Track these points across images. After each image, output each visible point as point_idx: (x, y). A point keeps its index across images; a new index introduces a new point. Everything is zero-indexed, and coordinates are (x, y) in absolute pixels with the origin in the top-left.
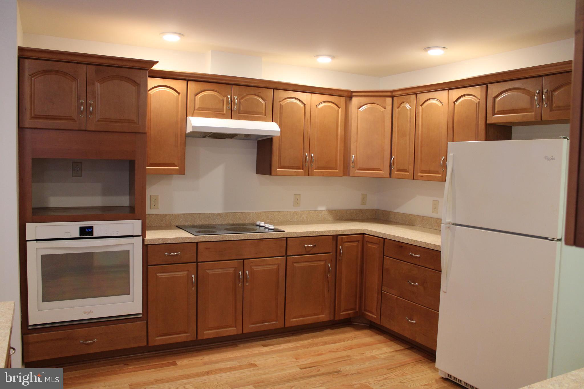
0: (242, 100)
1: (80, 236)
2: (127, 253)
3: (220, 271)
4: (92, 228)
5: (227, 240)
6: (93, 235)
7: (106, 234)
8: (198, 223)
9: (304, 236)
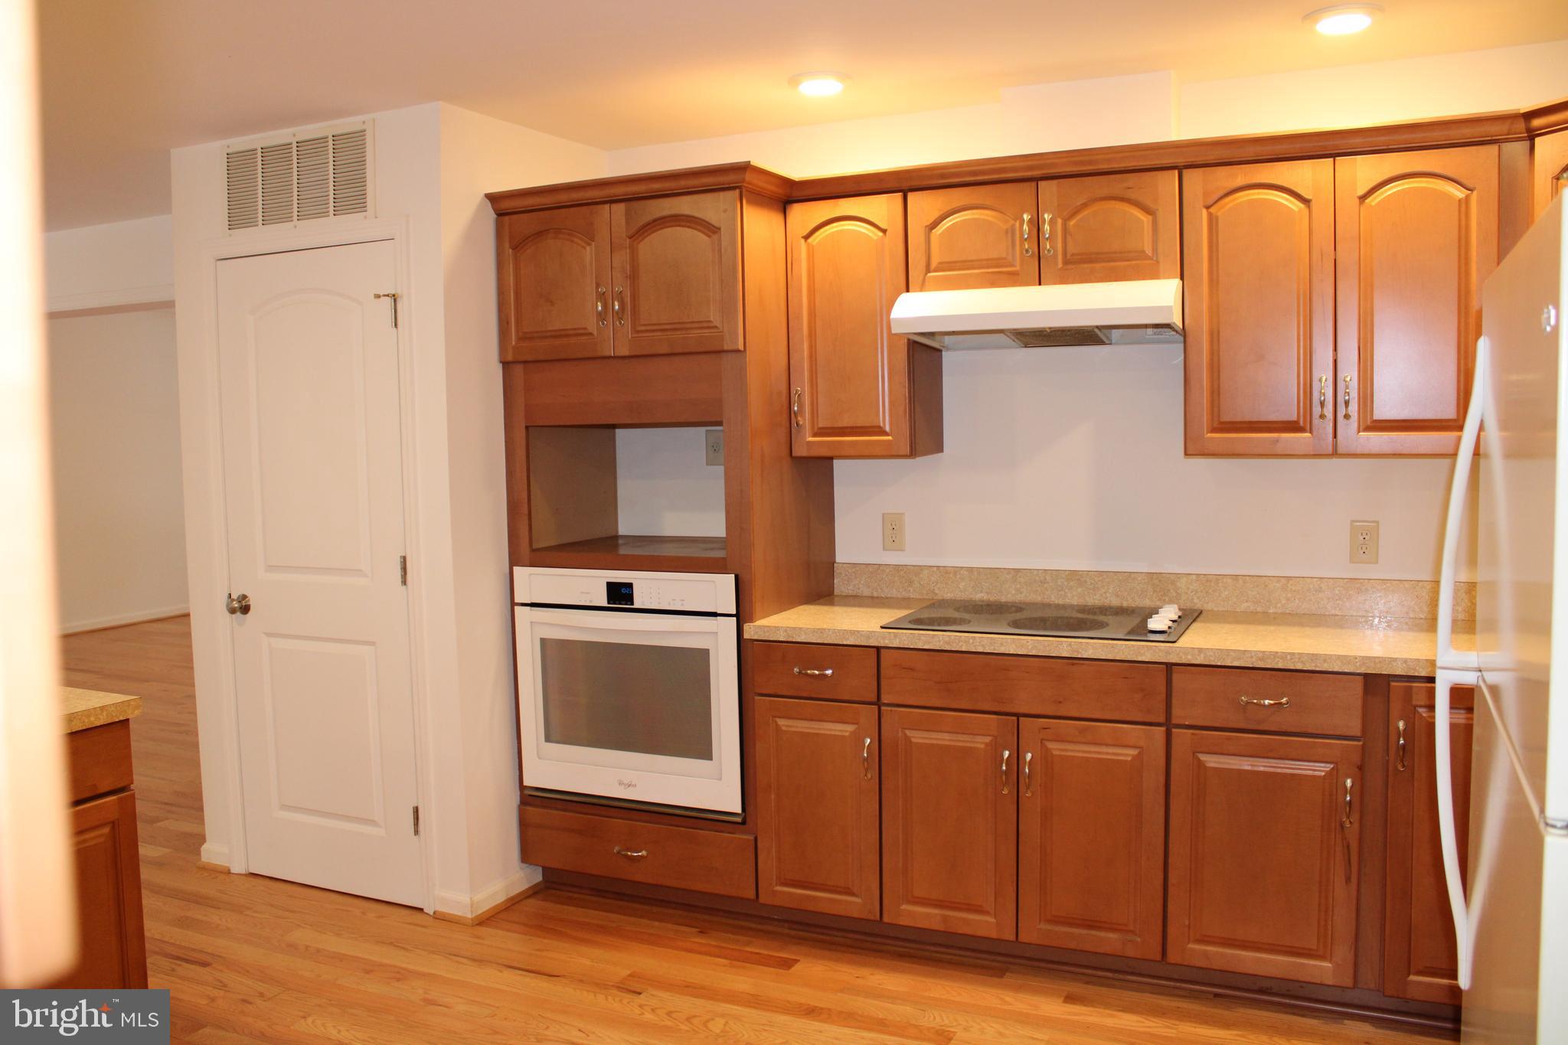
0: (1072, 223)
1: (609, 603)
2: (703, 655)
3: (943, 739)
4: (630, 586)
5: (964, 649)
6: (632, 604)
7: (659, 603)
8: (1010, 596)
9: (1236, 664)
